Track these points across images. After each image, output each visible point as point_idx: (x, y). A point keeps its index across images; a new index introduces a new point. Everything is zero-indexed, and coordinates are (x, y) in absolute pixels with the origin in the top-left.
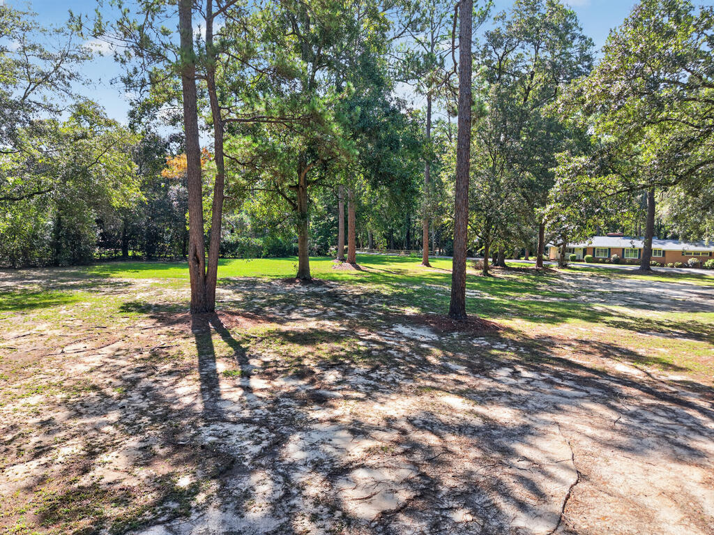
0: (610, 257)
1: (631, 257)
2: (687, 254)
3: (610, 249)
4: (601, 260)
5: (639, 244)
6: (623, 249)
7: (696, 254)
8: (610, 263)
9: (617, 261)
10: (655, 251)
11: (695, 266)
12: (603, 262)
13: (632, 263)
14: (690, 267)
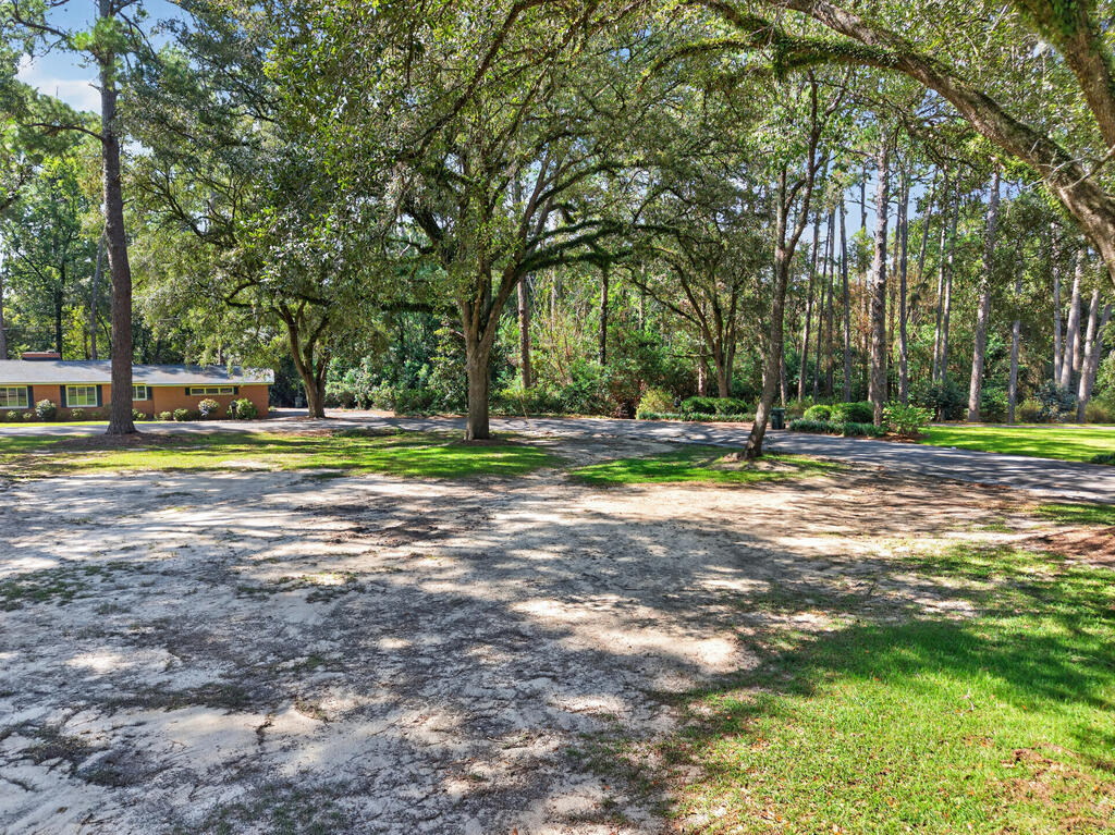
0: (32, 405)
1: (81, 403)
2: (195, 391)
3: (30, 388)
4: (11, 414)
5: (101, 375)
6: (63, 387)
7: (212, 390)
8: (34, 420)
9: (50, 416)
10: (141, 388)
11: (213, 414)
12: (19, 419)
13: (85, 416)
14: (204, 419)
